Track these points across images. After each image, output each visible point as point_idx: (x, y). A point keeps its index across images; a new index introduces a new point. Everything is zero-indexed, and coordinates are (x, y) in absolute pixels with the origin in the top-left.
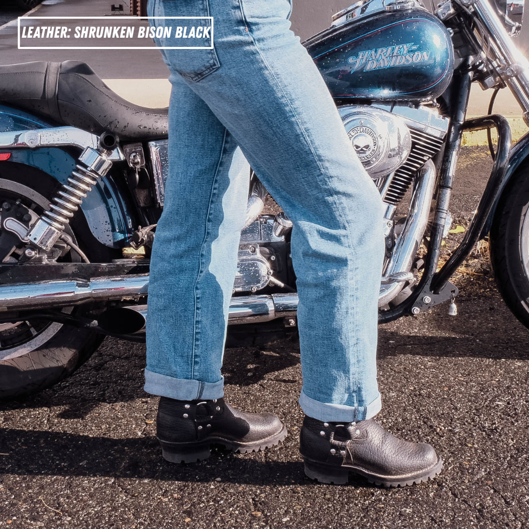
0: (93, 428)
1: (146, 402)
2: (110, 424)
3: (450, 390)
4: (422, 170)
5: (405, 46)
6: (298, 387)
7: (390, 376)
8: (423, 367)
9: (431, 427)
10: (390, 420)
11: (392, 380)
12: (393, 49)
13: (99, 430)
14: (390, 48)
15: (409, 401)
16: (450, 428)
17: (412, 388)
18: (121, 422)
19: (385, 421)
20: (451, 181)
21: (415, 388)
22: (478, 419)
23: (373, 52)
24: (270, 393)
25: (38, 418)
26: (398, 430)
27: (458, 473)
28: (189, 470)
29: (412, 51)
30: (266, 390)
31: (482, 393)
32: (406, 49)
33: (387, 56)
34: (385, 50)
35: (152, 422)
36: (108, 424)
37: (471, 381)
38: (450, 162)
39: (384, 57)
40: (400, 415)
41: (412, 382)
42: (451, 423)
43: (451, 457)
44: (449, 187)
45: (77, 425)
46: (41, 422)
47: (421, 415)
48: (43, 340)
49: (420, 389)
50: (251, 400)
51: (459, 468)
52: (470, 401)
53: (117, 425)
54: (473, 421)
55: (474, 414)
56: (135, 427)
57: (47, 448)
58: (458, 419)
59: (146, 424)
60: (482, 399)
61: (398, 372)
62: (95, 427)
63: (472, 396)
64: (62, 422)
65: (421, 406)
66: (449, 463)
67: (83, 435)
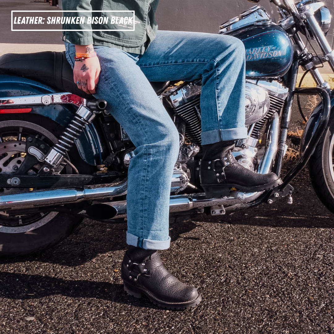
0: (83, 275)
1: (111, 257)
2: (92, 272)
3: (288, 247)
4: (272, 118)
5: (268, 47)
6: (200, 246)
7: (251, 237)
8: (268, 231)
9: (284, 272)
10: (259, 268)
11: (253, 240)
12: (262, 49)
13: (86, 276)
14: (260, 48)
15: (267, 255)
16: (295, 273)
17: (266, 246)
18: (99, 271)
19: (256, 268)
20: (288, 124)
21: (268, 246)
22: (310, 267)
23: (250, 50)
24: (183, 250)
25: (47, 268)
26: (265, 275)
27: (308, 304)
28: (148, 305)
29: (272, 50)
30: (181, 248)
31: (307, 249)
32: (269, 49)
33: (258, 52)
34: (257, 49)
35: (117, 271)
36: (91, 272)
37: (299, 241)
38: (288, 113)
39: (256, 53)
40: (264, 264)
41: (265, 242)
42: (295, 270)
43: (301, 293)
44: (287, 128)
45: (72, 273)
46: (49, 271)
47: (276, 264)
48: (48, 219)
49: (271, 247)
50: (174, 255)
51: (308, 301)
52: (302, 255)
53: (97, 273)
54: (307, 268)
55: (307, 264)
56: (108, 274)
57: (56, 290)
58: (298, 267)
59: (115, 272)
60: (308, 253)
61: (255, 235)
62: (84, 274)
63: (302, 251)
64: (62, 271)
65: (274, 258)
66: (302, 298)
67: (78, 280)
